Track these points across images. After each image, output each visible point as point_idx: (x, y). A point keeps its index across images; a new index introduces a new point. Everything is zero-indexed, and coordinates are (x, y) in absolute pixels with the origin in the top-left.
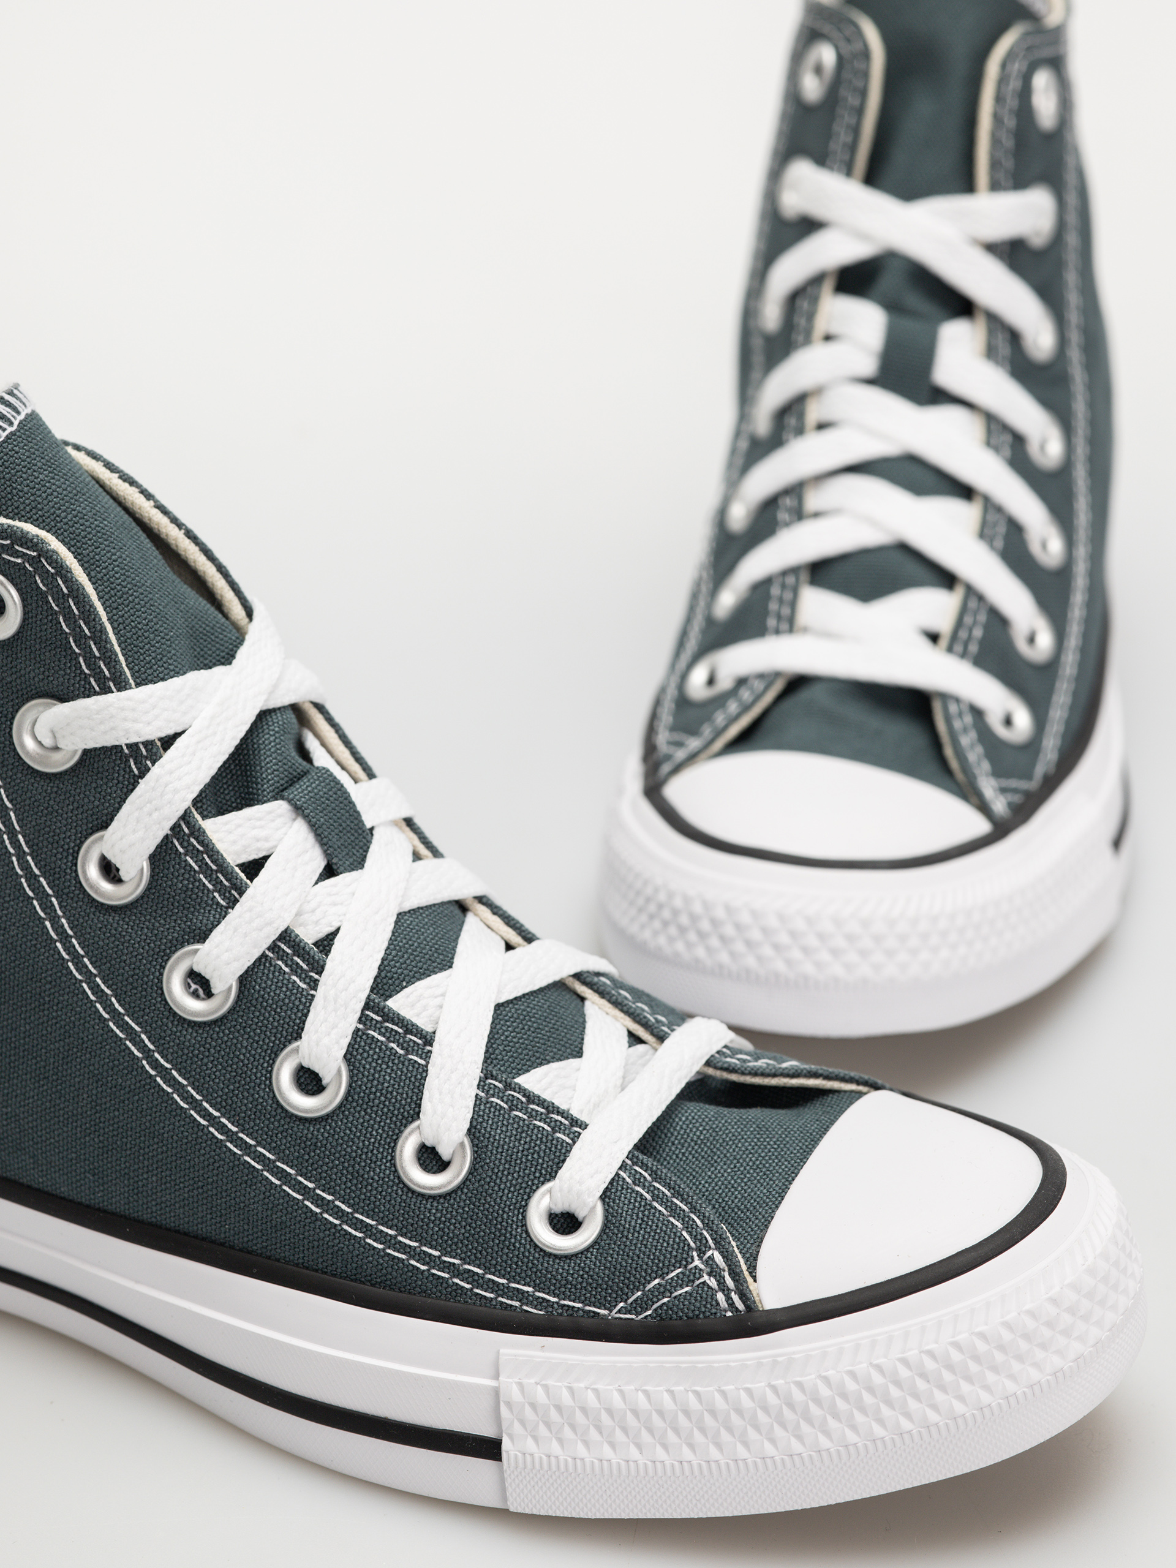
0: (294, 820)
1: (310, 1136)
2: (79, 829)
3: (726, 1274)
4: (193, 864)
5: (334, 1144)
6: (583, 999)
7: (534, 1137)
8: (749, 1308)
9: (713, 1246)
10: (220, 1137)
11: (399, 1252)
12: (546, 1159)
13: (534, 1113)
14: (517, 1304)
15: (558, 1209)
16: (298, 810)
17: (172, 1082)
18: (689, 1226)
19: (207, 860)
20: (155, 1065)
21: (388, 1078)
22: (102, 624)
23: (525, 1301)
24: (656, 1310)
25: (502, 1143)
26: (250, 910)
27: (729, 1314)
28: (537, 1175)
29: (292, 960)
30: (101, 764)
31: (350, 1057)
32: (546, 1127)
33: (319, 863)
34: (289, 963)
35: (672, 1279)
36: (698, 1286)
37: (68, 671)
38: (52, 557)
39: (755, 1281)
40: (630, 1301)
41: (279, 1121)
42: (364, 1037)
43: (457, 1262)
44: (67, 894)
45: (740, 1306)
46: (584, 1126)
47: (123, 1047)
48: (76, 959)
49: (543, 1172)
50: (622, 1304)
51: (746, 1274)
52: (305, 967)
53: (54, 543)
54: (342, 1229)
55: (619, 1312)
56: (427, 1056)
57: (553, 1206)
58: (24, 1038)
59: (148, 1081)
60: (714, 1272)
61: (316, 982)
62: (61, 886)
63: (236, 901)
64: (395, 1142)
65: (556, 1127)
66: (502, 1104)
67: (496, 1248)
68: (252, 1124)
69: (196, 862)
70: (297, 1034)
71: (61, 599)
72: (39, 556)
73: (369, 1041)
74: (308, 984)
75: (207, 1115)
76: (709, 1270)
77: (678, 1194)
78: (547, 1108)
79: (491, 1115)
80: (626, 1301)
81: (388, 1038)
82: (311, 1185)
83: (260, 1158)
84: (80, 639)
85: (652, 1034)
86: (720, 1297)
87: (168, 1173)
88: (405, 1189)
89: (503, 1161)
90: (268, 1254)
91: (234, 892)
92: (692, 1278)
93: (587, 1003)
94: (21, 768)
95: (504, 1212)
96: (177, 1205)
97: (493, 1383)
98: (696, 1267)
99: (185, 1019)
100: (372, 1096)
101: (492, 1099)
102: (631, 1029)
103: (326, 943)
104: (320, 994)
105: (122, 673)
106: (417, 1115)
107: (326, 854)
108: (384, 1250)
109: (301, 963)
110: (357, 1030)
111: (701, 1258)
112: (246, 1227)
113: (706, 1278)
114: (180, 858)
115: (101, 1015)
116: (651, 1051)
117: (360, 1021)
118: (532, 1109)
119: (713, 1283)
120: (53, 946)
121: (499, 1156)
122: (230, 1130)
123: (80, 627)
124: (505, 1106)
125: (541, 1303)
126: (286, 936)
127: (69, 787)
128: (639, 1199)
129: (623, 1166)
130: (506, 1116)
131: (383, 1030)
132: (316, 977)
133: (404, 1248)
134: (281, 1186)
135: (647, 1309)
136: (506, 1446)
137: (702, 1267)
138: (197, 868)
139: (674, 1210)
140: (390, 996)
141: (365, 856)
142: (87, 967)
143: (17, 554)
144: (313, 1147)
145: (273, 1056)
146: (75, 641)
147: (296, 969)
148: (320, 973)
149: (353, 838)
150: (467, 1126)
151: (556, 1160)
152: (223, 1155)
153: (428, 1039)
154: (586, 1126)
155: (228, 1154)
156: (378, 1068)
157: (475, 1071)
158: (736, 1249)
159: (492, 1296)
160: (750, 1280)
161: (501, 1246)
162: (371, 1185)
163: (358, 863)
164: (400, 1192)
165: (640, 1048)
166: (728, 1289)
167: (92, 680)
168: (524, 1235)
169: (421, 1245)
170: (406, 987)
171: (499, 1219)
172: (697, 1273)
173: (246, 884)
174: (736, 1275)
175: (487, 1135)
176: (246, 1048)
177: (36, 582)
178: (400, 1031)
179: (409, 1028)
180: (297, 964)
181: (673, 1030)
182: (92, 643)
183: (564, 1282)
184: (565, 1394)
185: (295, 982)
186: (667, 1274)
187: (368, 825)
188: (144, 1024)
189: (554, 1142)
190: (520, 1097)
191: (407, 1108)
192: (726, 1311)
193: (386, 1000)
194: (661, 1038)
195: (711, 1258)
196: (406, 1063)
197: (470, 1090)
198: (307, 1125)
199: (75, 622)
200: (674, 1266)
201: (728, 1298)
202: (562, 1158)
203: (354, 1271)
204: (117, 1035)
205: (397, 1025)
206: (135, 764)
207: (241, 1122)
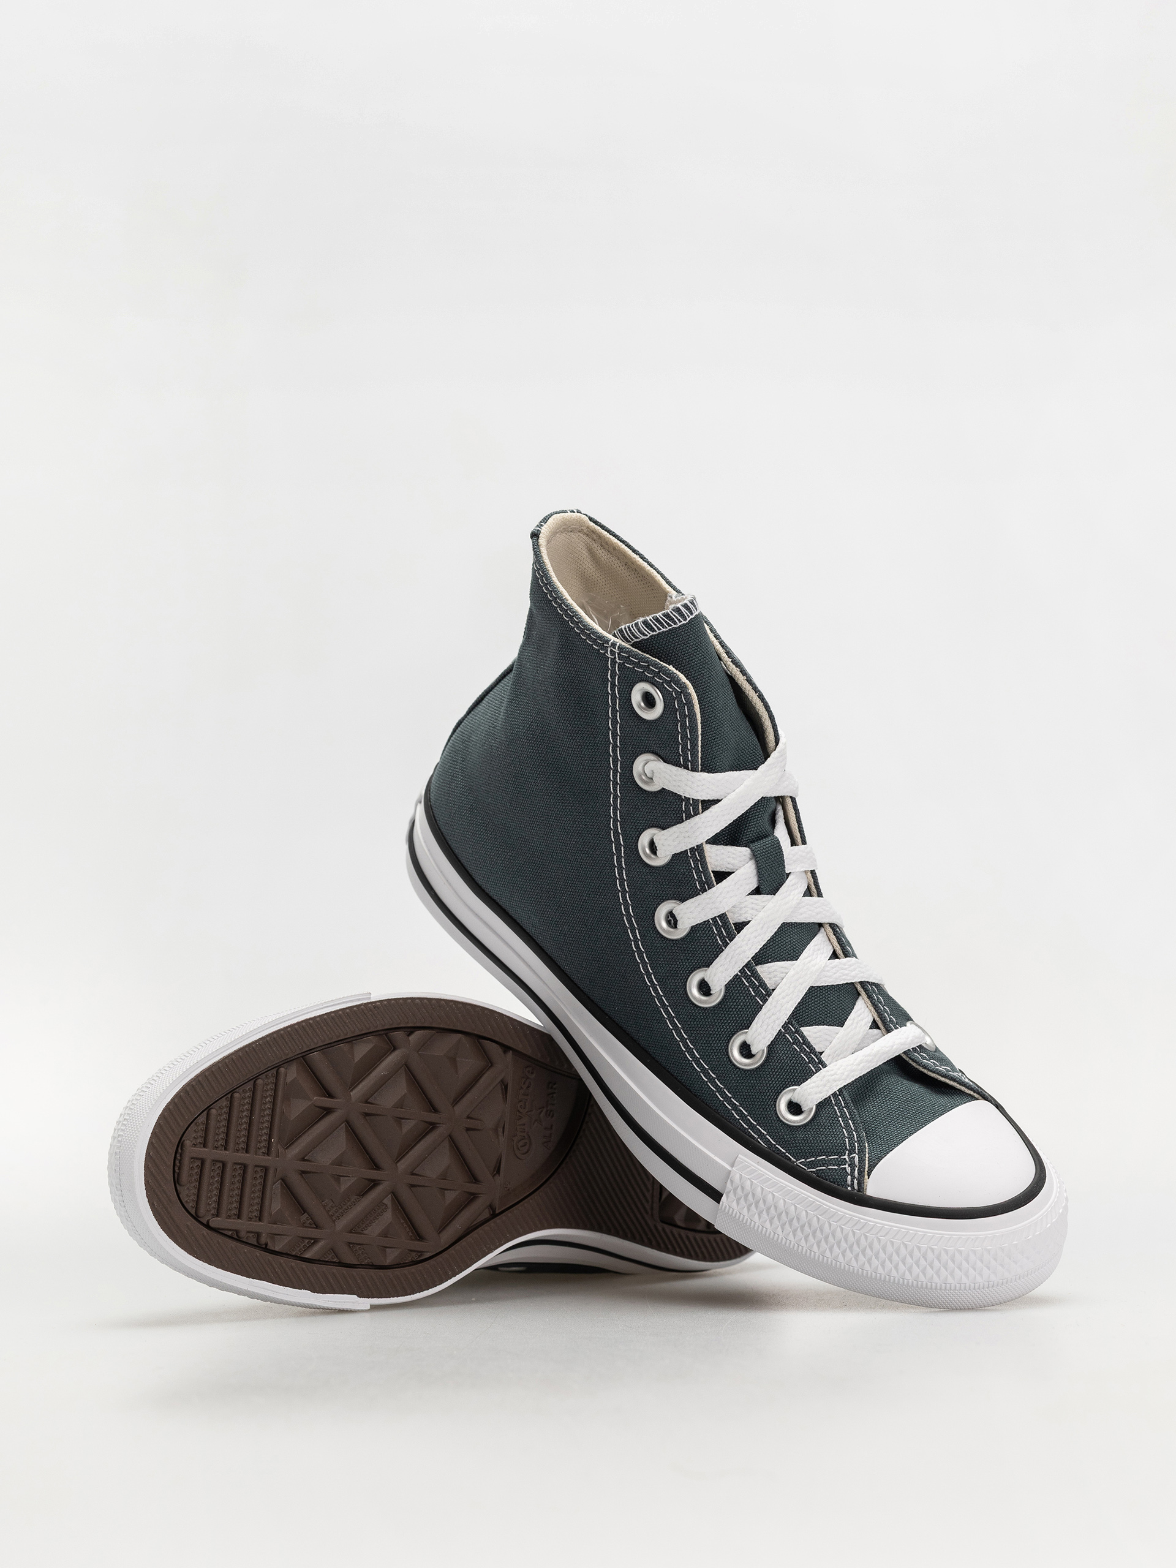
0: (751, 859)
1: (694, 1014)
2: (647, 822)
3: (857, 1169)
4: (692, 864)
5: (704, 1023)
6: (859, 995)
7: (798, 1062)
8: (859, 1190)
9: (857, 1152)
10: (653, 994)
11: (713, 1086)
12: (800, 1075)
13: (803, 1050)
14: (756, 1136)
15: (795, 1100)
16: (755, 856)
17: (642, 958)
18: (851, 1138)
19: (700, 865)
20: (637, 946)
21: (742, 1004)
22: (697, 736)
23: (760, 1137)
24: (817, 1170)
25: (782, 1058)
26: (710, 898)
27: (849, 1188)
28: (792, 1080)
29: (720, 928)
30: (669, 798)
31: (728, 986)
32: (806, 1059)
33: (754, 885)
34: (718, 929)
35: (831, 1159)
36: (841, 1168)
37: (672, 749)
38: (688, 696)
39: (868, 1178)
40: (808, 1160)
41: (683, 1000)
42: (739, 980)
43: (738, 1104)
44: (629, 848)
45: (856, 1187)
46: (825, 1066)
47: (626, 931)
48: (622, 880)
49: (796, 1080)
50: (803, 1160)
51: (866, 1173)
52: (725, 934)
53: (691, 690)
54: (692, 1063)
55: (800, 1163)
56: (765, 1001)
57: (793, 1099)
58: (583, 902)
59: (631, 952)
60: (852, 1165)
61: (727, 944)
62: (628, 843)
63: (705, 890)
64: (733, 1035)
65: (811, 1061)
66: (791, 1039)
67: (758, 1106)
68: (670, 995)
69: (694, 864)
70: (708, 965)
71: (683, 716)
72: (681, 692)
73: (740, 983)
74: (723, 943)
75: (651, 981)
76: (850, 1163)
77: (852, 1119)
78: (811, 1050)
79: (783, 1043)
80: (806, 1160)
81: (750, 985)
82: (686, 1037)
83: (668, 1013)
84: (684, 737)
85: (884, 1026)
86: (849, 1177)
87: (624, 997)
88: (728, 1059)
89: (779, 1067)
90: (655, 1056)
91: (706, 886)
92: (840, 1163)
93: (860, 998)
94: (631, 780)
95: (768, 1091)
96: (622, 1013)
97: (730, 1169)
98: (845, 1159)
99: (659, 932)
100: (731, 1010)
101: (786, 1035)
102: (876, 1019)
103: (740, 926)
104: (727, 951)
105: (697, 761)
106: (748, 1027)
107: (759, 881)
108: (707, 1082)
109: (724, 932)
110: (737, 975)
111: (849, 1156)
112: (649, 1039)
113: (847, 1166)
114: (687, 858)
115: (622, 911)
116: (881, 1034)
117: (740, 971)
118: (804, 1048)
119: (849, 1170)
120: (613, 868)
121: (777, 1064)
122: (659, 993)
123: (687, 732)
124: (791, 1041)
125: (767, 1142)
126: (723, 917)
127: (650, 801)
128: (834, 1113)
129: (834, 1095)
130: (790, 1046)
131: (749, 980)
132: (729, 942)
133: (716, 1086)
134: (672, 1030)
135: (813, 1168)
136: (724, 1198)
137: (847, 1160)
138: (693, 866)
139: (847, 1126)
140: (761, 964)
141: (779, 888)
142: (625, 886)
143: (671, 687)
144: (694, 1020)
145: (693, 969)
146: (681, 737)
147: (720, 933)
148: (731, 941)
149: (776, 877)
150: (769, 1043)
151: (804, 1077)
152: (651, 1003)
153: (769, 993)
154: (826, 1066)
155: (654, 1004)
156: (739, 998)
157: (784, 1018)
158: (867, 1159)
159: (747, 1127)
160: (866, 1177)
161: (760, 1106)
162: (713, 1050)
163: (774, 891)
164: (725, 1059)
165: (876, 1031)
166: (854, 1176)
167: (681, 758)
168: (773, 1106)
169: (724, 1088)
170: (770, 962)
171: (765, 1094)
172: (844, 1162)
173: (714, 884)
174: (861, 1172)
175: (776, 1052)
176: (682, 960)
177: (674, 703)
178: (757, 984)
179: (762, 984)
180: (722, 931)
181: (896, 1028)
182: (689, 742)
183: (781, 1137)
184: (759, 1189)
185: (717, 939)
186: (830, 1156)
187: (787, 871)
188: (640, 926)
189: (807, 1068)
190: (801, 1040)
191: (745, 1022)
192: (849, 1186)
193: (756, 965)
194: (889, 1031)
195: (854, 1158)
196: (753, 1001)
197: (778, 1026)
198: (695, 1008)
199: (685, 729)
200: (835, 1153)
201: (852, 1181)
202: (807, 1077)
203: (689, 1085)
204: (625, 924)
205: (757, 981)
206: (685, 805)
207: (666, 992)
